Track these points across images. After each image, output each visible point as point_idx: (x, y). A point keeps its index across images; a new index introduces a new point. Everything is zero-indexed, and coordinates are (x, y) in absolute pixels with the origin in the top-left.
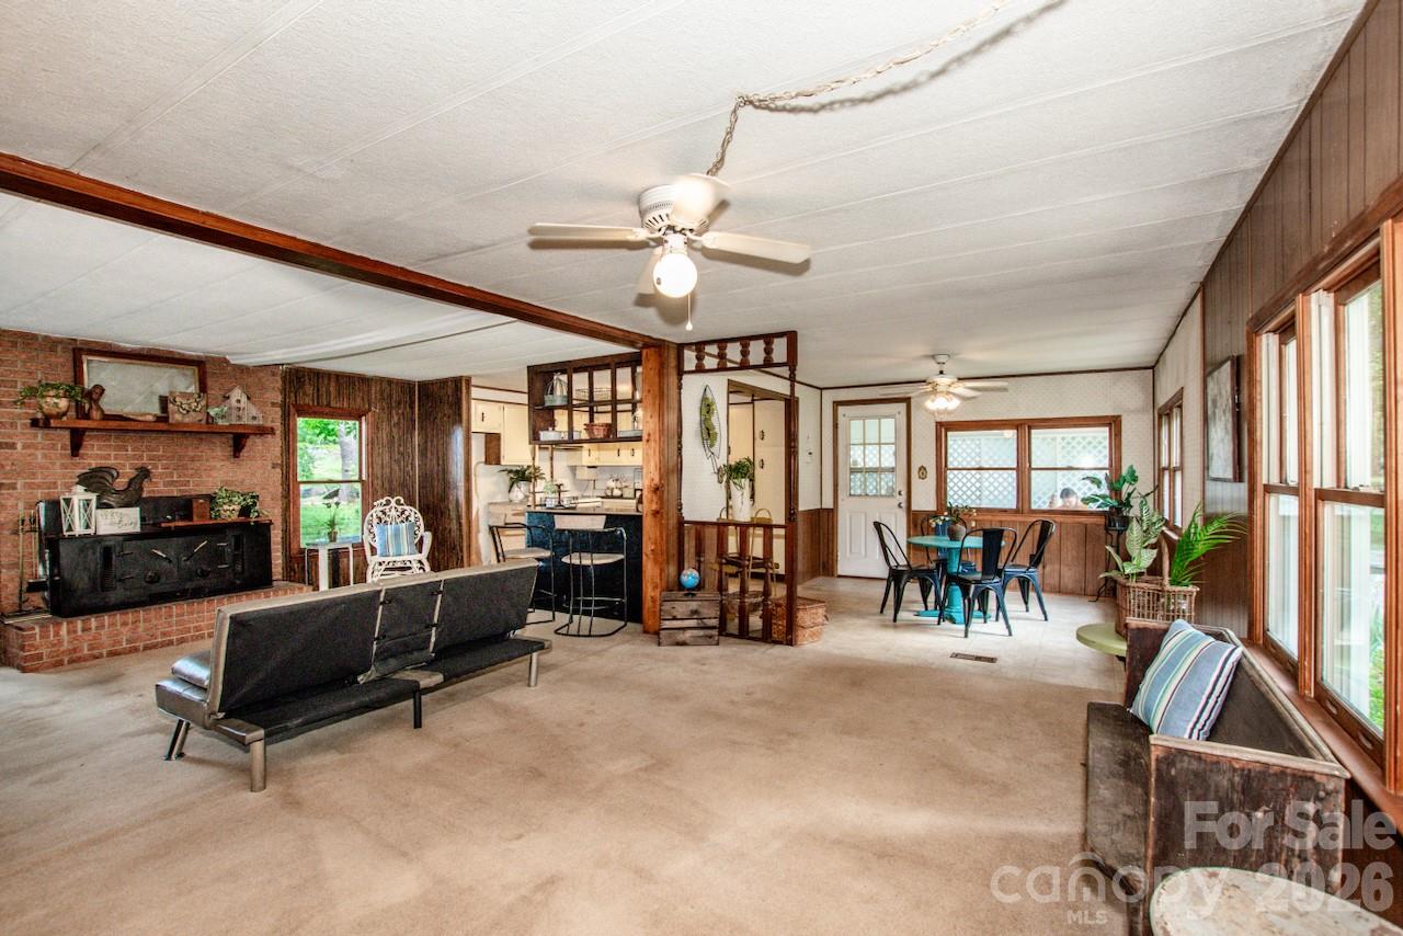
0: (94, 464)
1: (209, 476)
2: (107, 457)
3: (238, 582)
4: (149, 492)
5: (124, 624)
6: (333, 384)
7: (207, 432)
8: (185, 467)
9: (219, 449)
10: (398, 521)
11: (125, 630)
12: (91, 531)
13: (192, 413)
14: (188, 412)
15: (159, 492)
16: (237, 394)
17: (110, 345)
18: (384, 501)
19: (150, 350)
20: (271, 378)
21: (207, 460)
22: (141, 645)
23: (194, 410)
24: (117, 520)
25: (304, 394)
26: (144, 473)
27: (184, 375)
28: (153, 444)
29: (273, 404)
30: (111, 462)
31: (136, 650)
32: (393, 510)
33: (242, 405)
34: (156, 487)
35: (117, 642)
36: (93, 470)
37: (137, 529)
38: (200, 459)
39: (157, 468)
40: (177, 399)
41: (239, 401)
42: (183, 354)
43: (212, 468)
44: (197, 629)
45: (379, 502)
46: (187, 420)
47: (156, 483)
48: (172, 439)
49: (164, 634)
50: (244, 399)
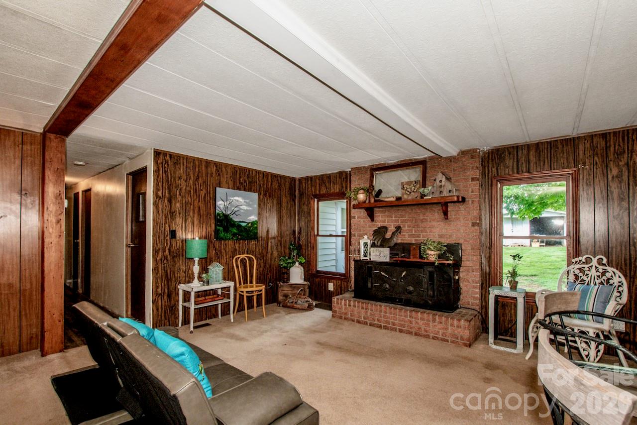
0: (380, 225)
1: (431, 232)
2: (384, 222)
3: (430, 302)
4: (402, 240)
5: (363, 308)
6: (532, 153)
7: (422, 204)
8: (418, 226)
9: (436, 214)
10: (598, 282)
11: (363, 311)
12: (368, 258)
13: (412, 193)
14: (410, 193)
15: (406, 240)
16: (440, 177)
17: (385, 164)
18: (583, 259)
19: (401, 161)
20: (471, 161)
21: (430, 222)
22: (369, 322)
23: (414, 192)
24: (378, 254)
25: (506, 166)
26: (398, 228)
27: (416, 171)
28: (403, 213)
29: (473, 179)
30: (385, 224)
31: (366, 323)
32: (593, 270)
33: (443, 183)
34: (404, 238)
35: (360, 317)
36: (379, 228)
37: (387, 260)
38: (426, 220)
39: (404, 226)
40: (405, 187)
41: (441, 181)
42: (417, 159)
43: (433, 227)
44: (394, 324)
45: (577, 259)
46: (410, 198)
47: (404, 235)
48: (412, 210)
49: (378, 320)
50: (444, 179)
